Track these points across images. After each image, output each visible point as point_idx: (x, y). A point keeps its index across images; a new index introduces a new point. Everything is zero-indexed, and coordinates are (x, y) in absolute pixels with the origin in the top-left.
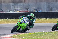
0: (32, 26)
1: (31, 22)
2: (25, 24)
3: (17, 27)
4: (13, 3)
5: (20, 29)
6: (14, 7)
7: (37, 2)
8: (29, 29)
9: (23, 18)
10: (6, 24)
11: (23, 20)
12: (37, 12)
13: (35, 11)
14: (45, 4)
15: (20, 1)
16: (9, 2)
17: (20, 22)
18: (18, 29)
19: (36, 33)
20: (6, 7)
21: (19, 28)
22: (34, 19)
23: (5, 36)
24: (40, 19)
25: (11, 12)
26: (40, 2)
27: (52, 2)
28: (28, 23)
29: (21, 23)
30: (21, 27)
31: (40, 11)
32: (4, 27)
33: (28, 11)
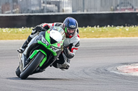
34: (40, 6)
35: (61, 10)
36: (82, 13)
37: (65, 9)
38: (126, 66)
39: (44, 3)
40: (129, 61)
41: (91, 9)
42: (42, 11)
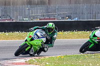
0: (51, 45)
1: (49, 38)
2: (39, 41)
3: (25, 46)
4: (29, 6)
5: (30, 49)
6: (31, 12)
7: (70, 3)
8: (46, 49)
9: (35, 31)
11: (36, 35)
12: (70, 20)
13: (67, 19)
14: (84, 7)
15: (41, 1)
16: (23, 4)
17: (30, 38)
18: (26, 50)
19: (69, 56)
21: (29, 47)
22: (55, 32)
23: (15, 62)
24: (76, 33)
26: (76, 3)
27: (97, 3)
28: (44, 40)
29: (32, 39)
30: (32, 46)
31: (76, 19)
32: (14, 45)
33: (54, 19)
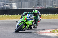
10: (46, 19)
18: (23, 28)
20: (45, 2)
25: (51, 7)
29: (27, 21)
34: (3, 6)
35: (12, 7)
36: (21, 9)
37: (14, 7)
38: (39, 31)
39: (5, 5)
40: (40, 29)
41: (24, 7)
42: (4, 8)
